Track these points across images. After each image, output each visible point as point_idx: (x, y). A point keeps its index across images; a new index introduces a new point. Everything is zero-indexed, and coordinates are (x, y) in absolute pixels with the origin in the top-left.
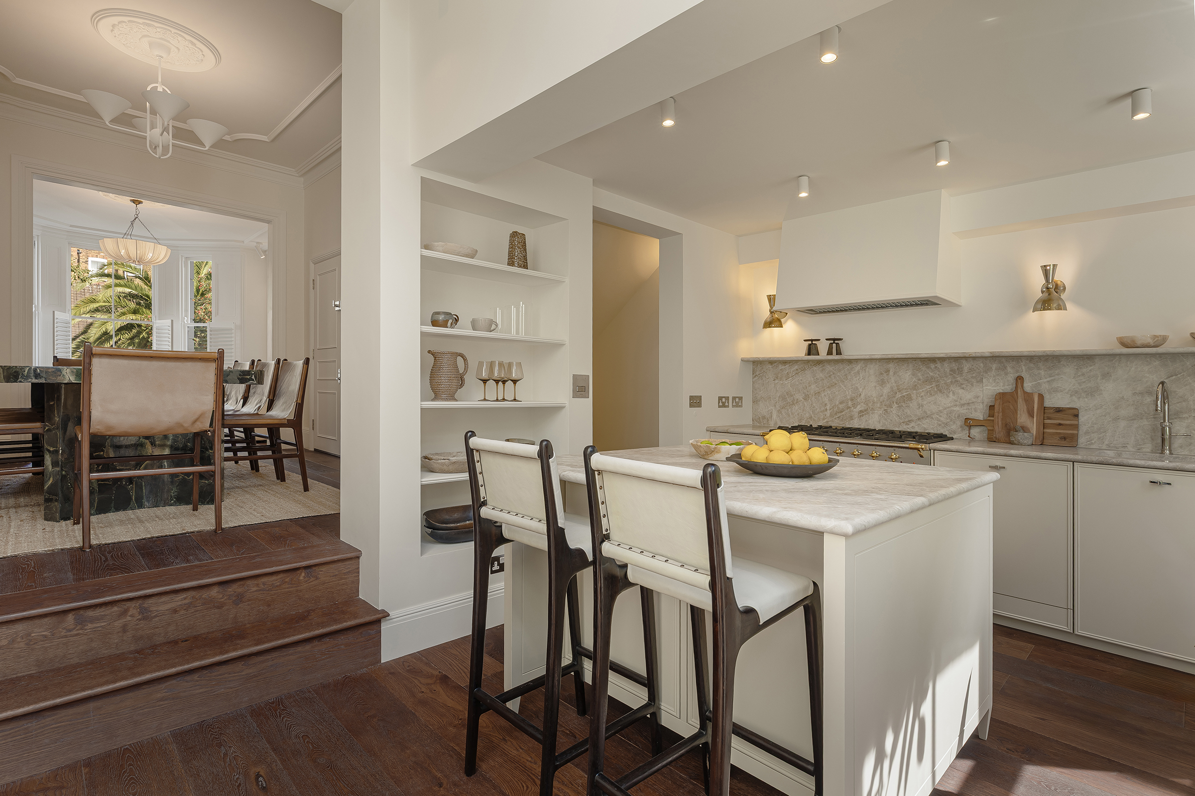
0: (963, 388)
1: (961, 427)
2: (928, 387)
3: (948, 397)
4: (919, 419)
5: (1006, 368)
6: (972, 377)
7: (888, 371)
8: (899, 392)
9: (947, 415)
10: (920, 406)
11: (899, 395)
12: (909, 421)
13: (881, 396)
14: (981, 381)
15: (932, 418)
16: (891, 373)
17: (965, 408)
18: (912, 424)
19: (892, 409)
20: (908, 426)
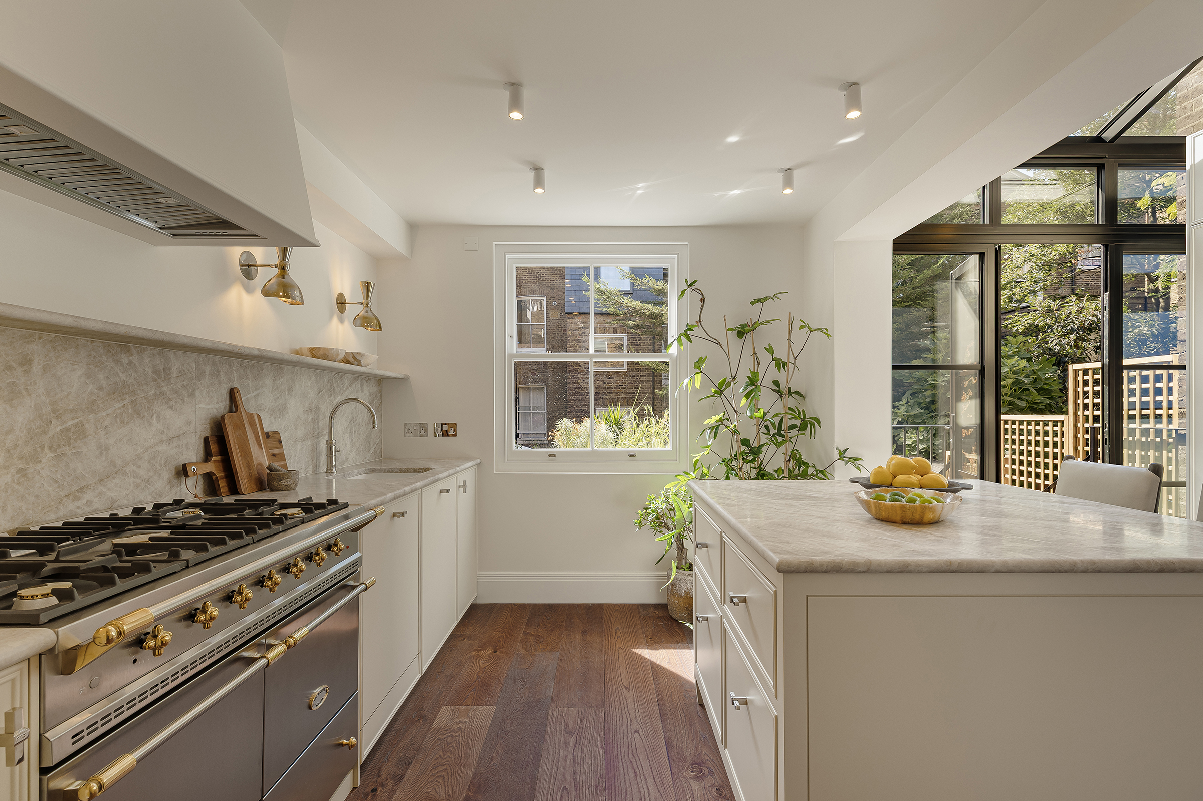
0: (171, 408)
1: (170, 482)
2: (118, 405)
3: (150, 425)
4: (101, 480)
5: (219, 372)
6: (183, 386)
7: (26, 362)
8: (57, 418)
9: (149, 462)
10: (103, 449)
11: (56, 428)
12: (81, 490)
13: (8, 433)
14: (192, 395)
15: (125, 474)
16: (36, 368)
17: (175, 445)
18: (88, 496)
19: (38, 466)
20: (79, 504)
